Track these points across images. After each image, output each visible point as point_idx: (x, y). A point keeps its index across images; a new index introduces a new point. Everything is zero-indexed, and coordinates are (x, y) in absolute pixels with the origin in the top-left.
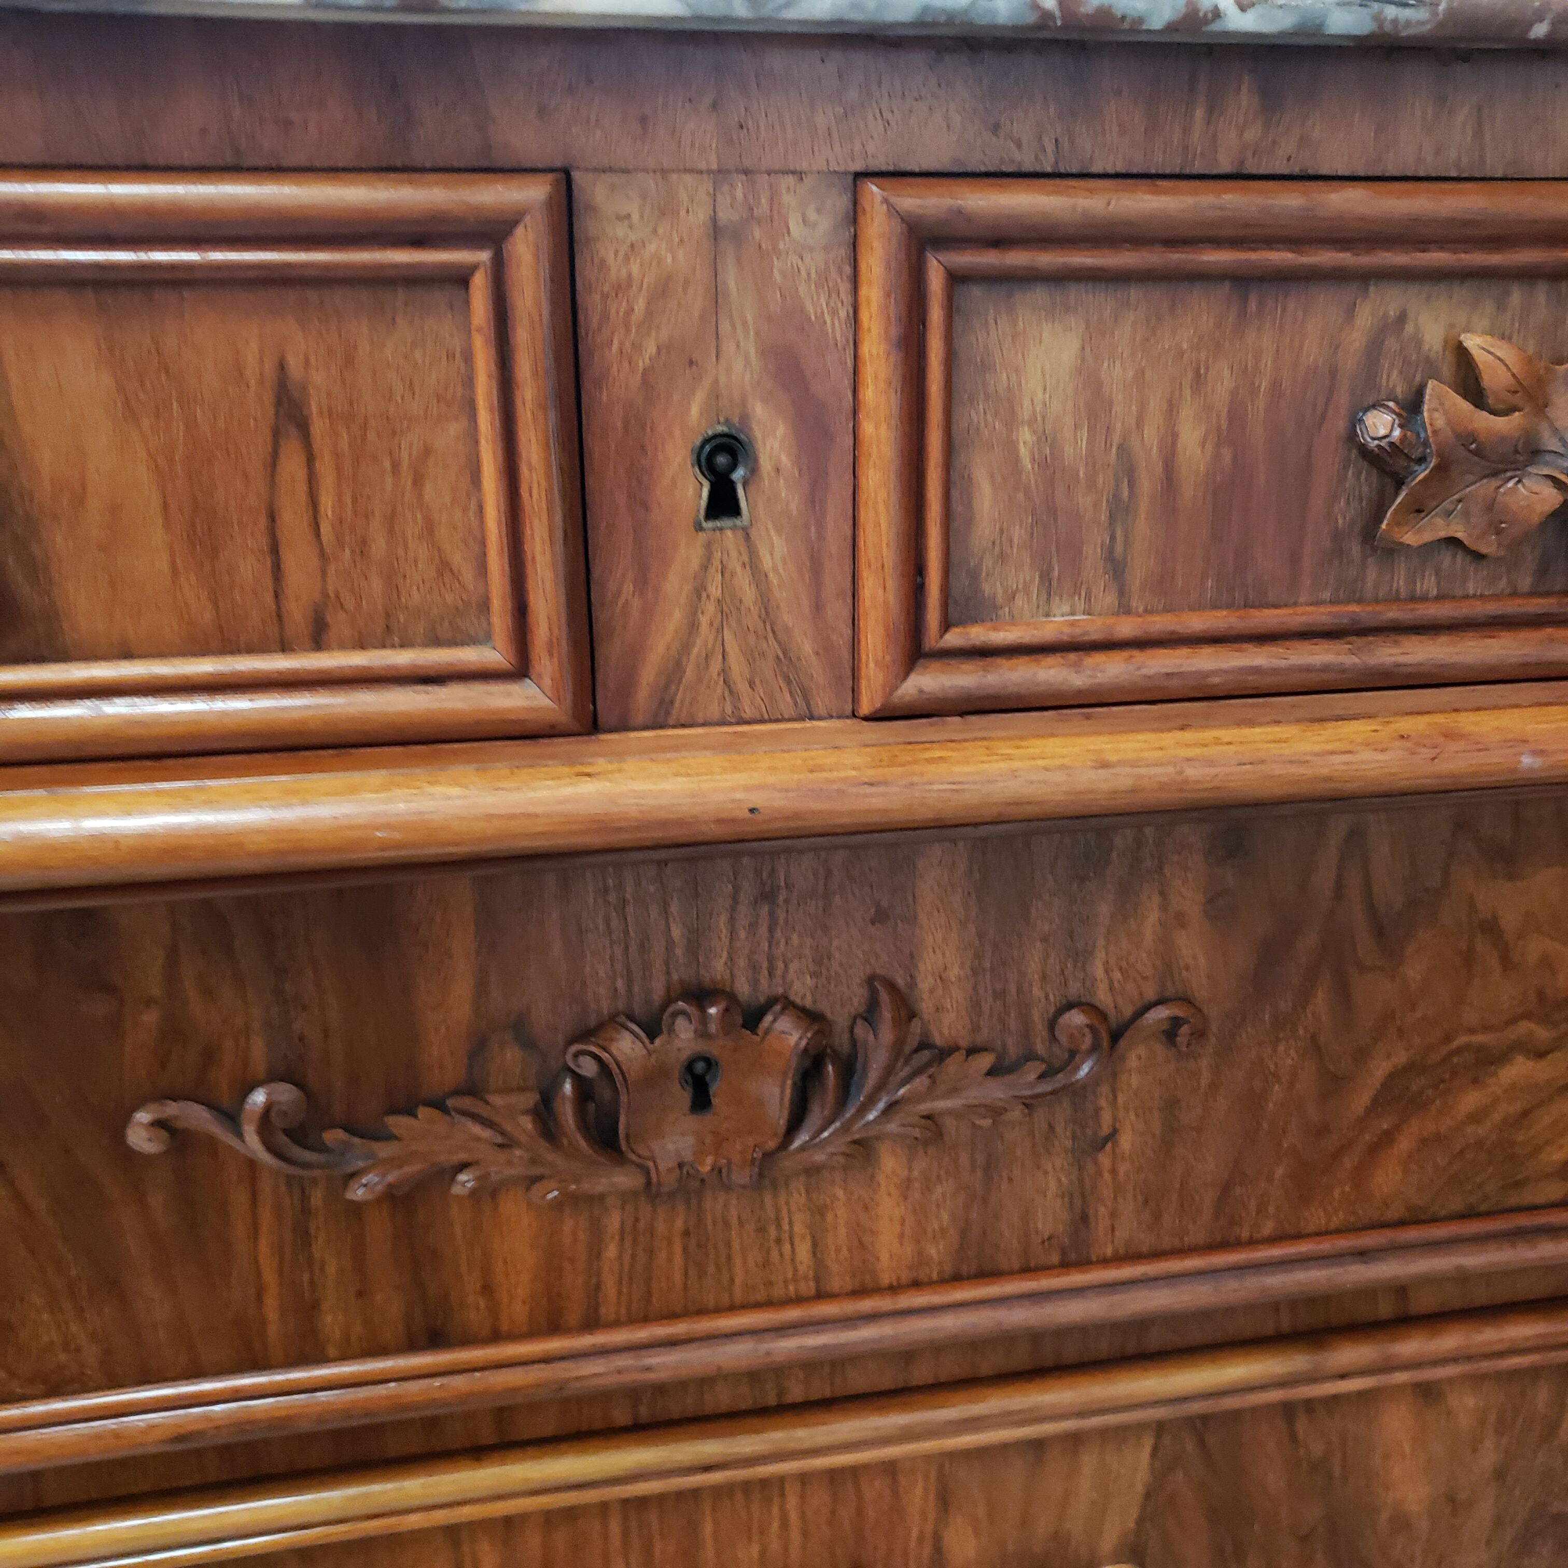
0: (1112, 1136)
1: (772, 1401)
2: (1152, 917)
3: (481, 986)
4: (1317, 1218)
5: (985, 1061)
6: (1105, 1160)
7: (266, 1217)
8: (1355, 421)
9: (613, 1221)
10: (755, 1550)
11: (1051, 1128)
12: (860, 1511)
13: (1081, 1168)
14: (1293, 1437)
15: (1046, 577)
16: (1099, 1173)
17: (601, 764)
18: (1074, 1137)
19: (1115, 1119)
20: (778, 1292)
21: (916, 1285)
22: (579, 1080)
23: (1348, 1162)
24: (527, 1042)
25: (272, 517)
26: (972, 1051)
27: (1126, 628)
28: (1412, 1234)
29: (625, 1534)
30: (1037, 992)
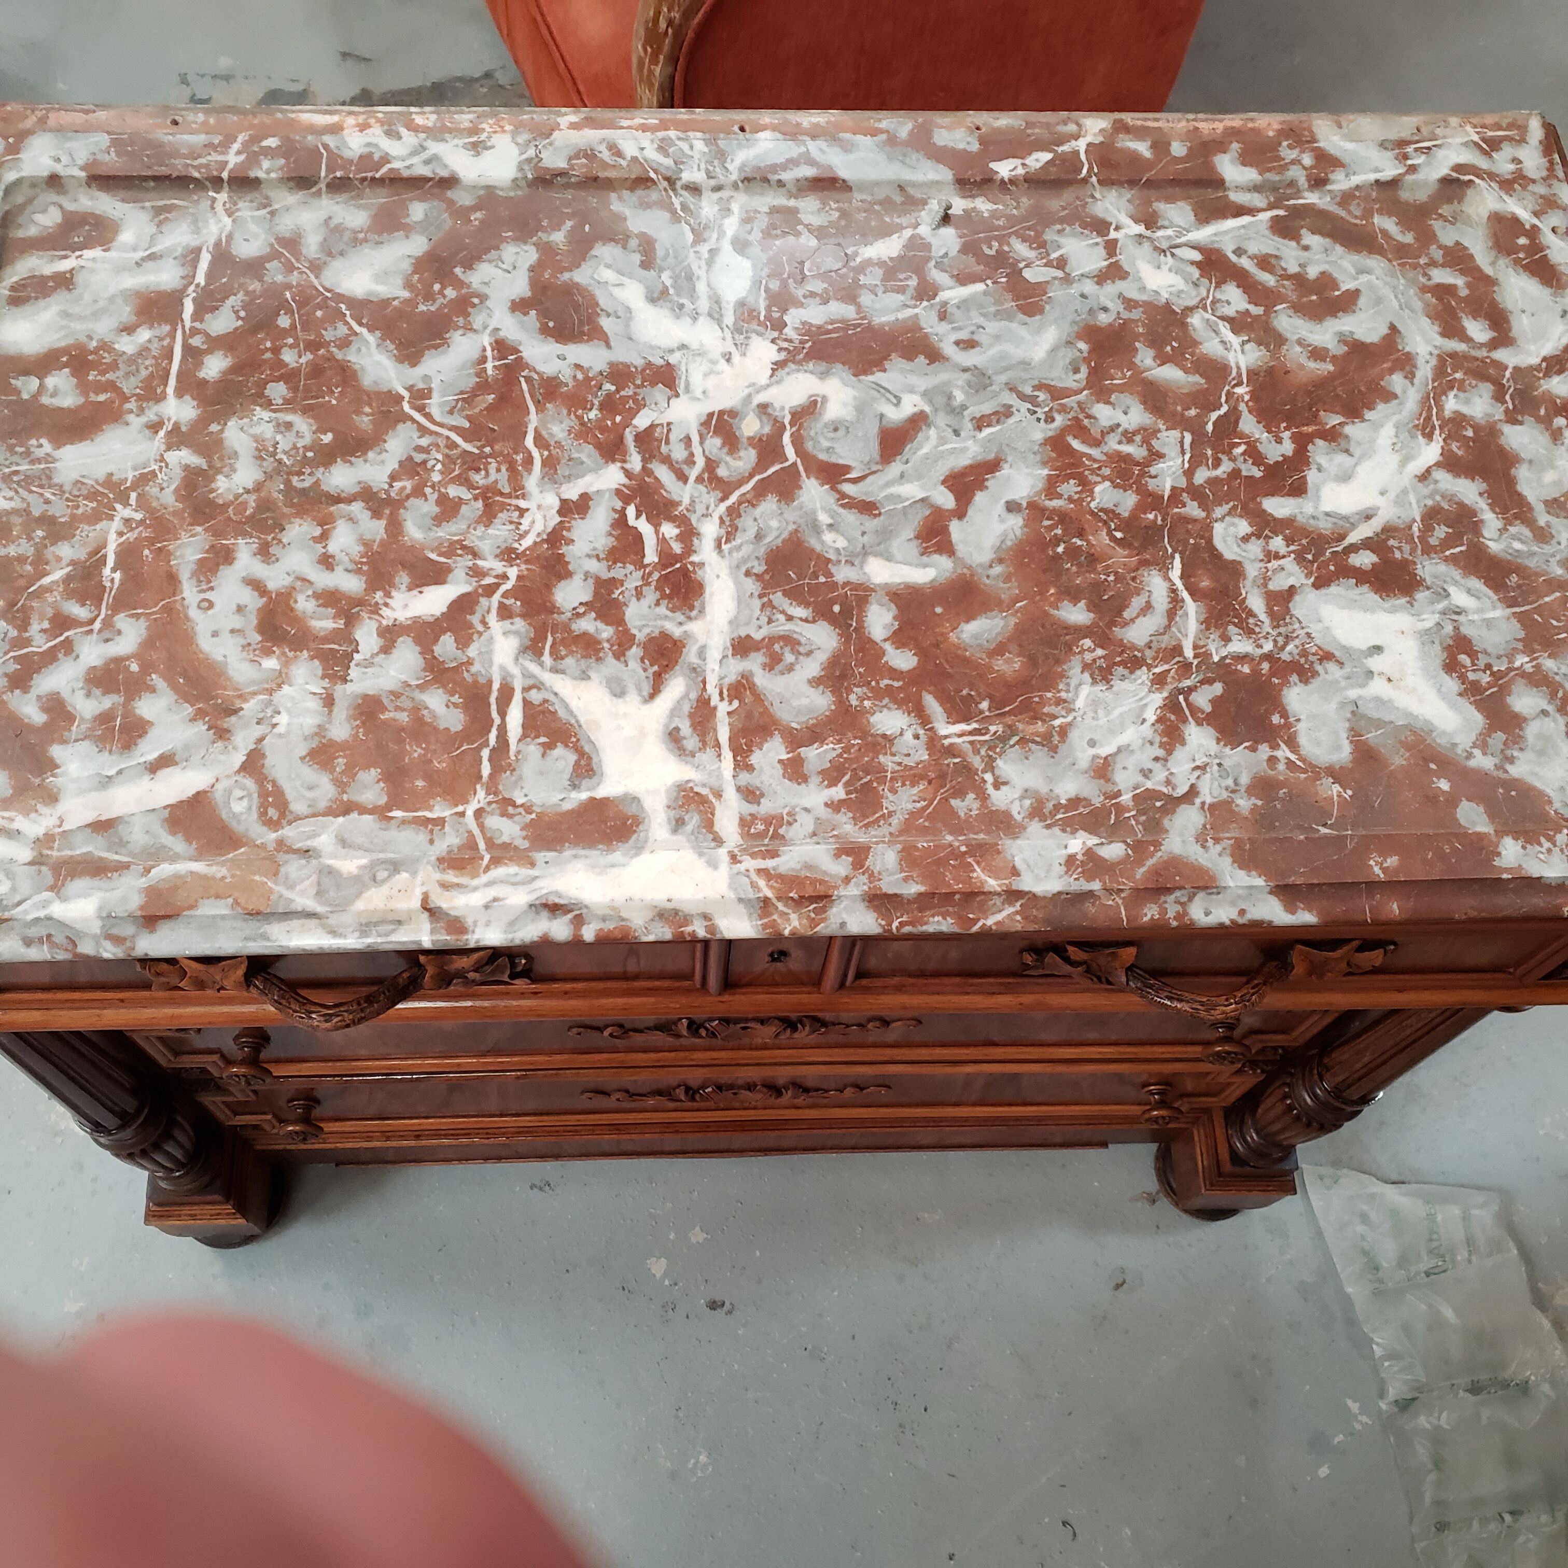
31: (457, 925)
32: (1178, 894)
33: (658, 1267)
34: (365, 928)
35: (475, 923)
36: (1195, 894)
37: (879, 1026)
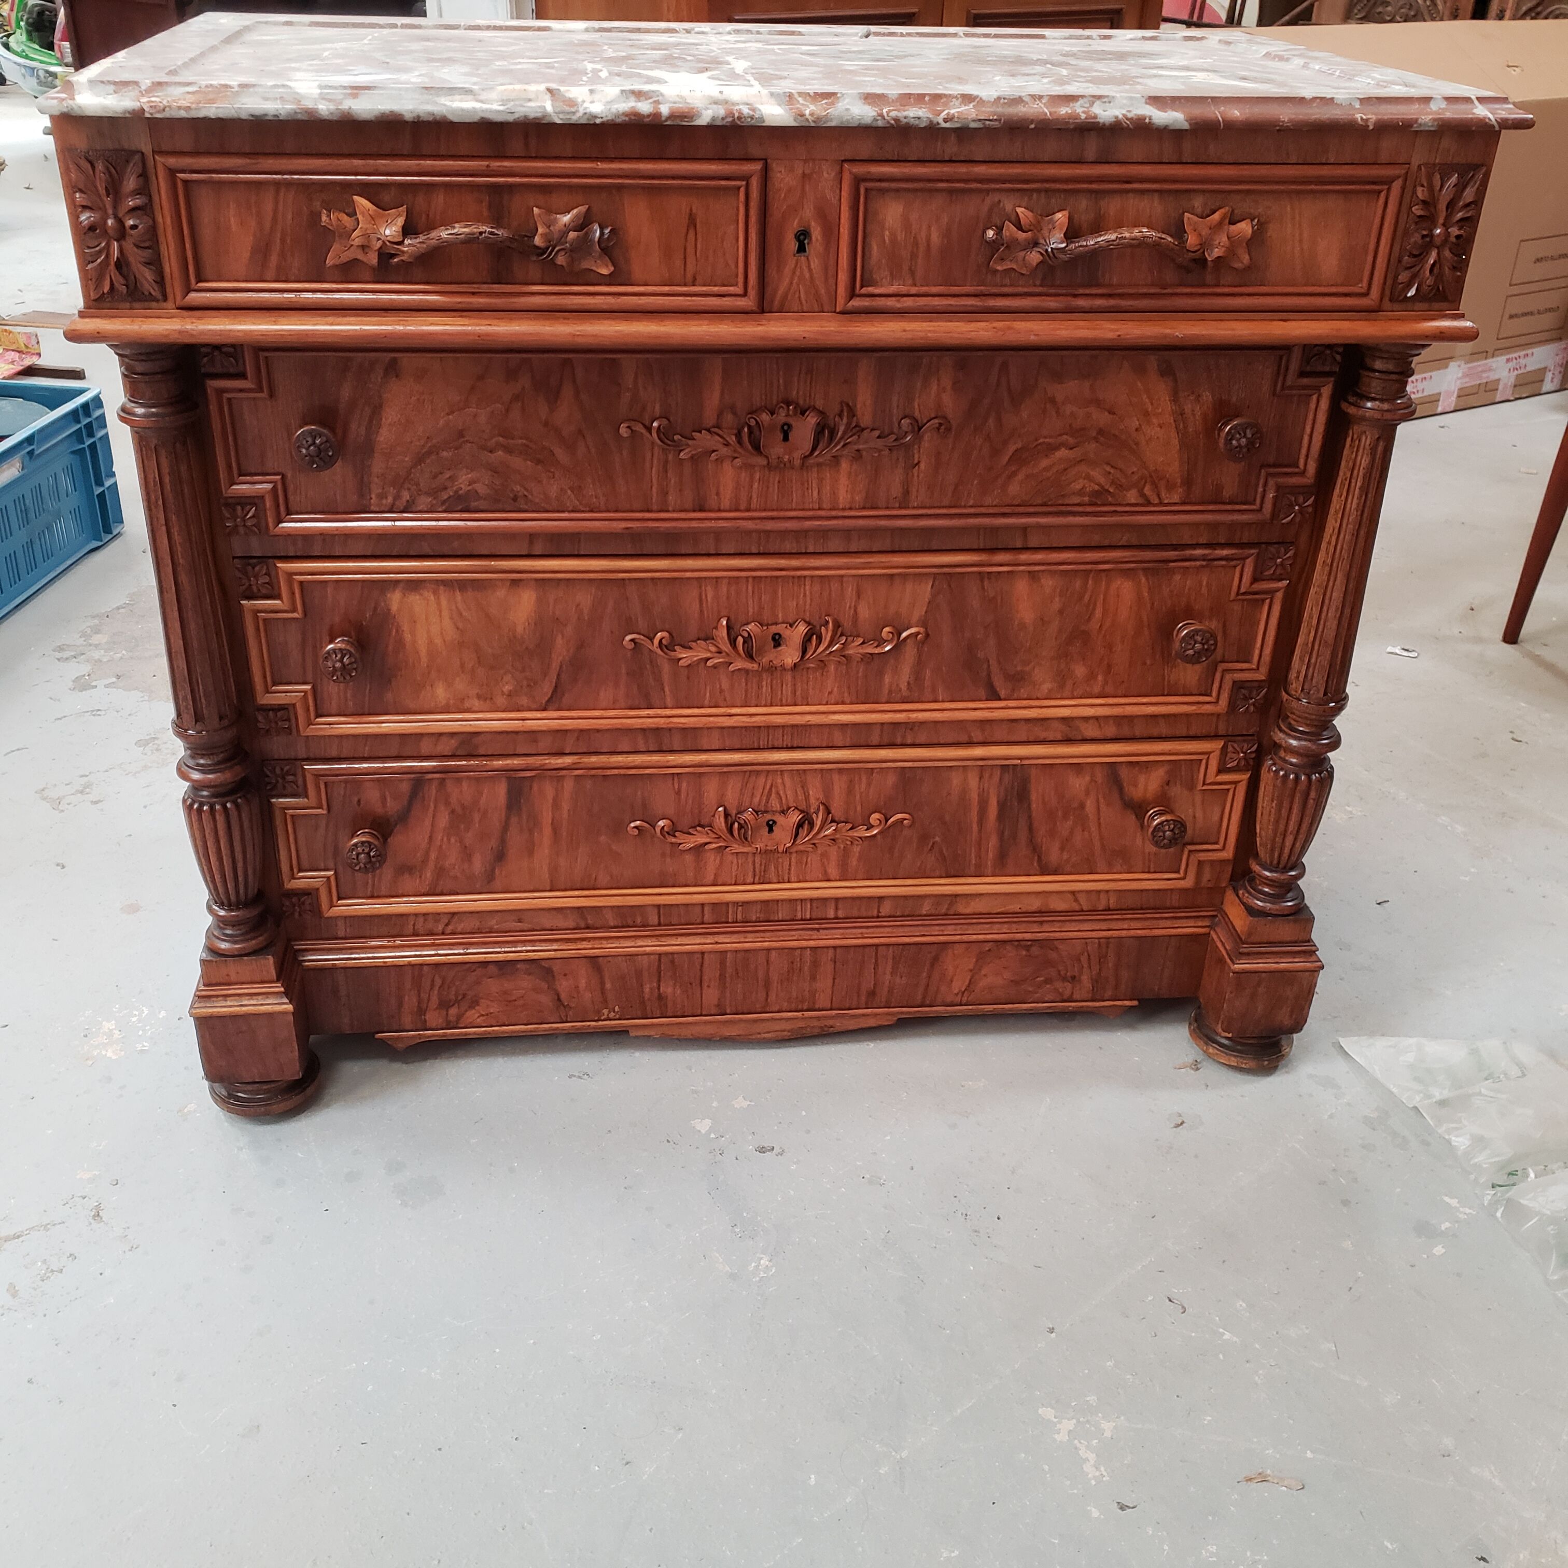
0: (919, 462)
1: (803, 551)
2: (935, 387)
3: (722, 393)
4: (988, 500)
5: (877, 433)
6: (915, 470)
7: (655, 462)
8: (984, 232)
9: (757, 476)
10: (795, 603)
11: (898, 459)
12: (830, 594)
13: (907, 474)
14: (983, 588)
15: (892, 274)
16: (913, 476)
17: (764, 322)
18: (906, 462)
19: (919, 457)
20: (807, 506)
21: (851, 509)
22: (749, 427)
23: (1000, 481)
24: (735, 414)
25: (685, 249)
26: (872, 430)
27: (914, 290)
28: (1021, 509)
29: (753, 592)
30: (895, 411)
31: (572, 103)
32: (1081, 101)
33: (704, 1125)
34: (504, 102)
35: (584, 101)
36: (1093, 103)
37: (891, 635)
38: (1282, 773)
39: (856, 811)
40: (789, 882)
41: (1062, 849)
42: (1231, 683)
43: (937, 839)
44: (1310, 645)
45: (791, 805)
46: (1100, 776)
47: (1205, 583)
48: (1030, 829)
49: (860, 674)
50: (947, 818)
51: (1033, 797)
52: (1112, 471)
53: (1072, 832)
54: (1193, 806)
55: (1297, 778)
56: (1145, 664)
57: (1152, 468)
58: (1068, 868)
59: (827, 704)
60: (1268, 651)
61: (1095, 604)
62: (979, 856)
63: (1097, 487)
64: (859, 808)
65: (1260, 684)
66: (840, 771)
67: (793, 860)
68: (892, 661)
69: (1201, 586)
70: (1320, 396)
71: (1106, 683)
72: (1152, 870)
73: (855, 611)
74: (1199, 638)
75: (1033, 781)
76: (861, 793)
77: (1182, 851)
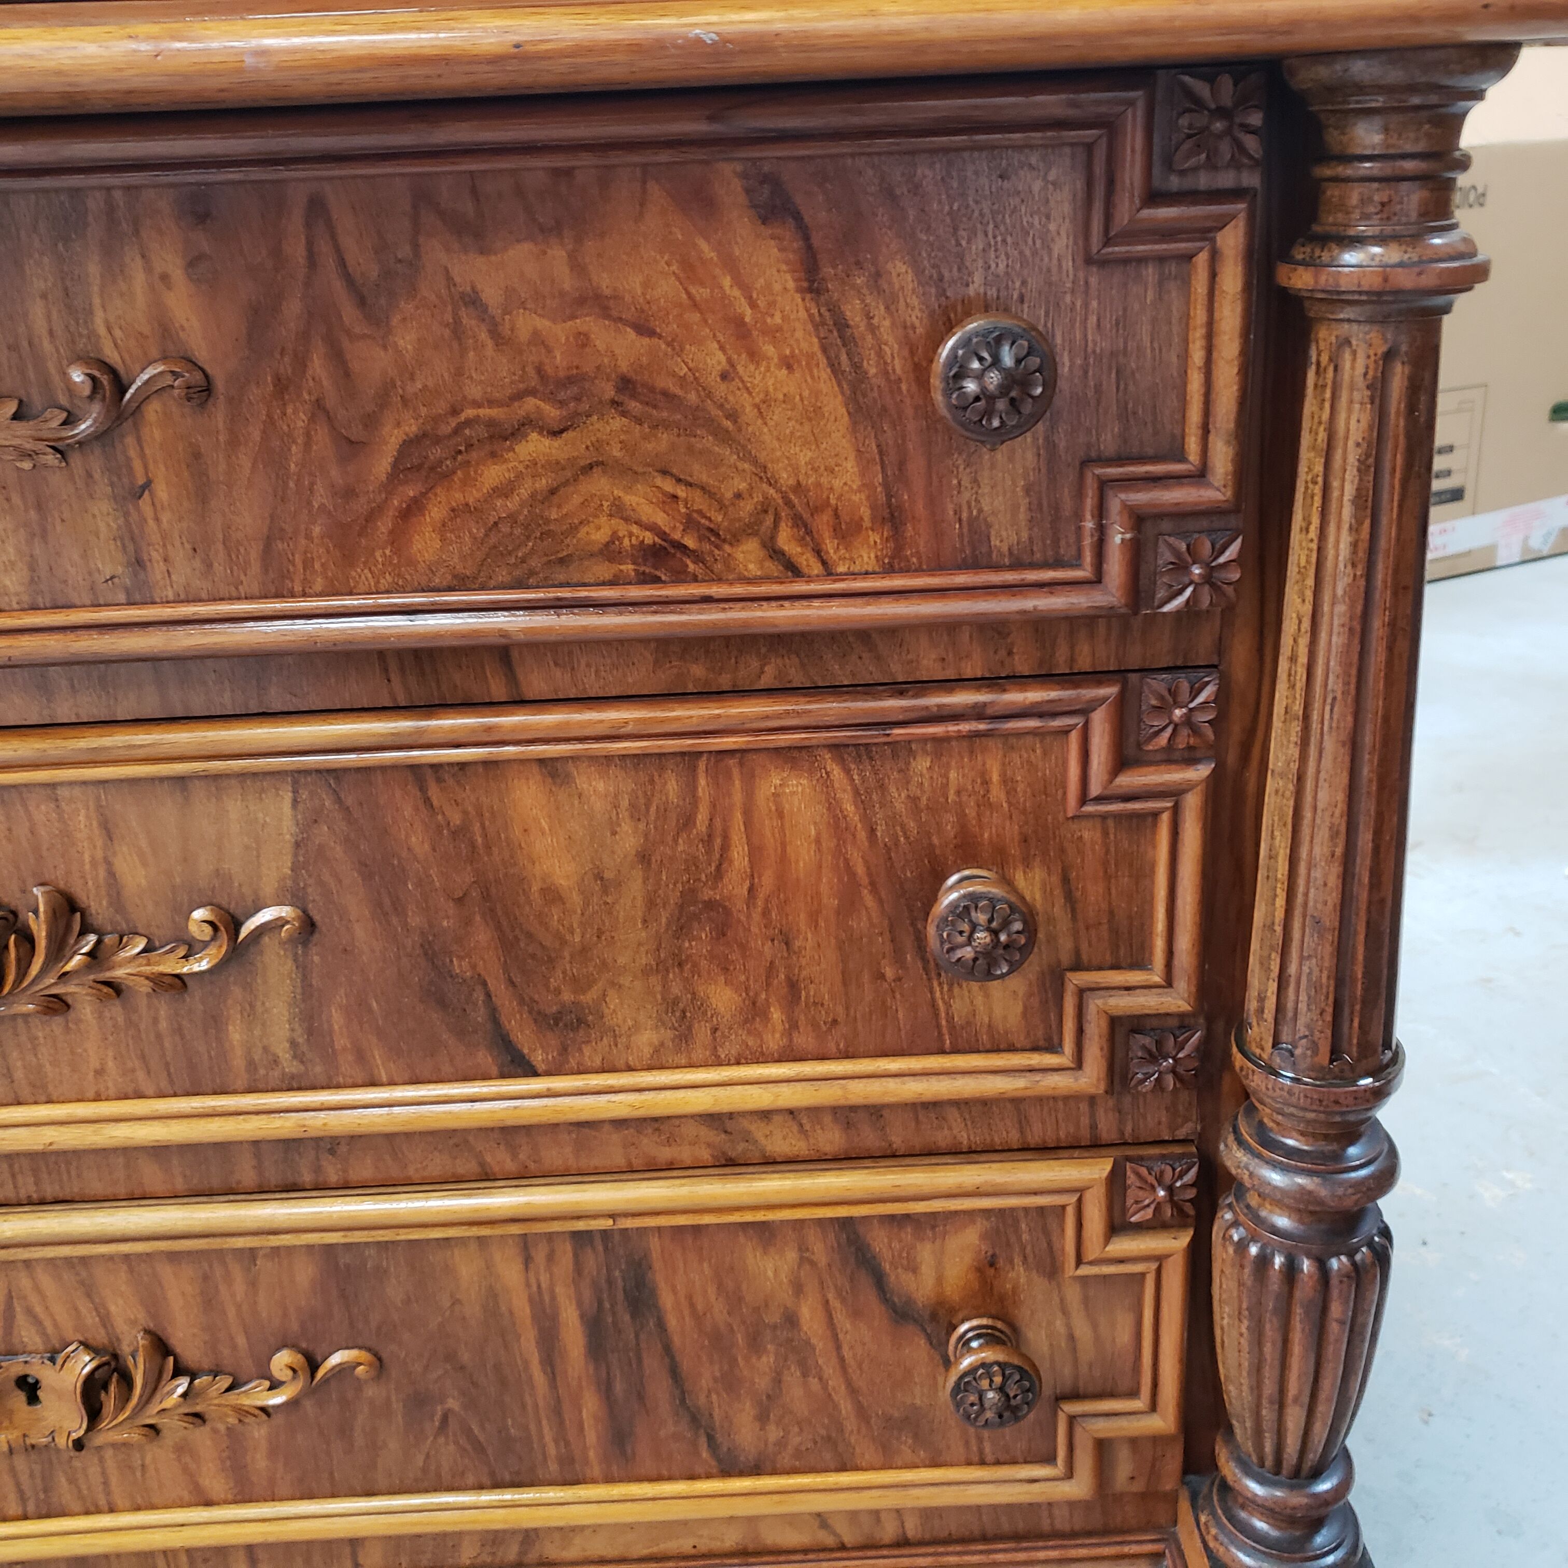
0: (148, 485)
2: (139, 279)
5: (8, 406)
6: (145, 505)
11: (89, 475)
13: (126, 514)
14: (427, 801)
16: (144, 519)
18: (112, 484)
19: (146, 467)
23: (384, 526)
30: (47, 345)
37: (208, 929)
38: (1254, 1250)
39: (234, 1347)
40: (112, 1510)
41: (762, 1418)
42: (1104, 1023)
43: (453, 1404)
44: (1279, 929)
45: (70, 1334)
46: (820, 1251)
47: (995, 777)
48: (675, 1373)
49: (163, 1025)
50: (465, 1357)
51: (667, 1300)
52: (681, 492)
53: (778, 1381)
54: (1065, 1312)
55: (1291, 1269)
56: (882, 977)
57: (786, 479)
58: (785, 1459)
59: (97, 1098)
60: (1185, 942)
61: (726, 837)
62: (561, 1437)
63: (649, 538)
64: (241, 1341)
65: (1183, 1023)
66: (173, 1257)
67: (110, 1464)
68: (237, 992)
69: (986, 783)
70: (1215, 256)
71: (793, 1026)
72: (989, 1458)
73: (111, 874)
74: (981, 918)
75: (658, 1265)
76: (239, 1307)
77: (1055, 1415)
